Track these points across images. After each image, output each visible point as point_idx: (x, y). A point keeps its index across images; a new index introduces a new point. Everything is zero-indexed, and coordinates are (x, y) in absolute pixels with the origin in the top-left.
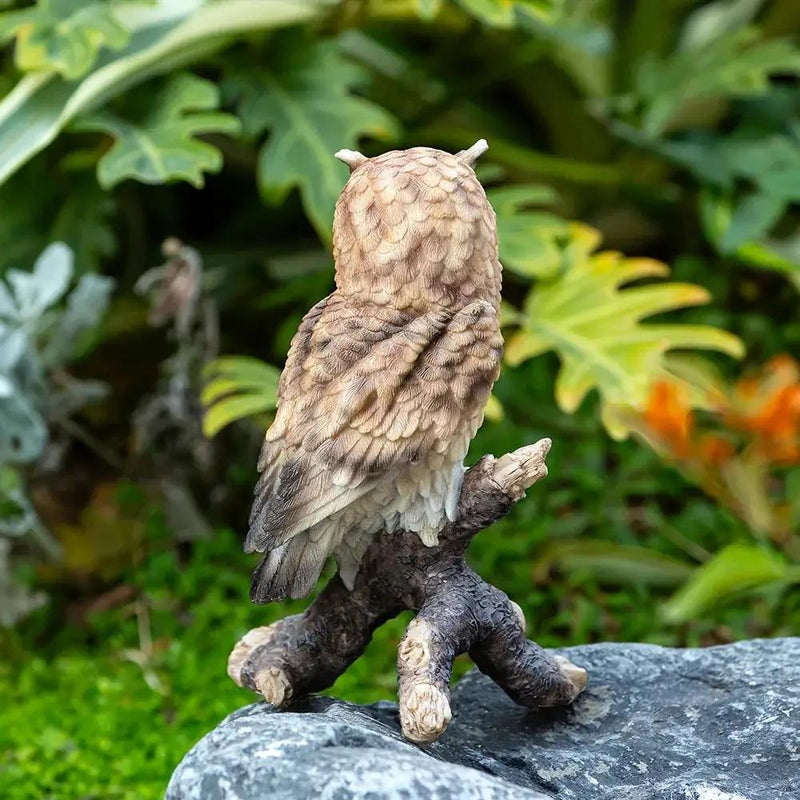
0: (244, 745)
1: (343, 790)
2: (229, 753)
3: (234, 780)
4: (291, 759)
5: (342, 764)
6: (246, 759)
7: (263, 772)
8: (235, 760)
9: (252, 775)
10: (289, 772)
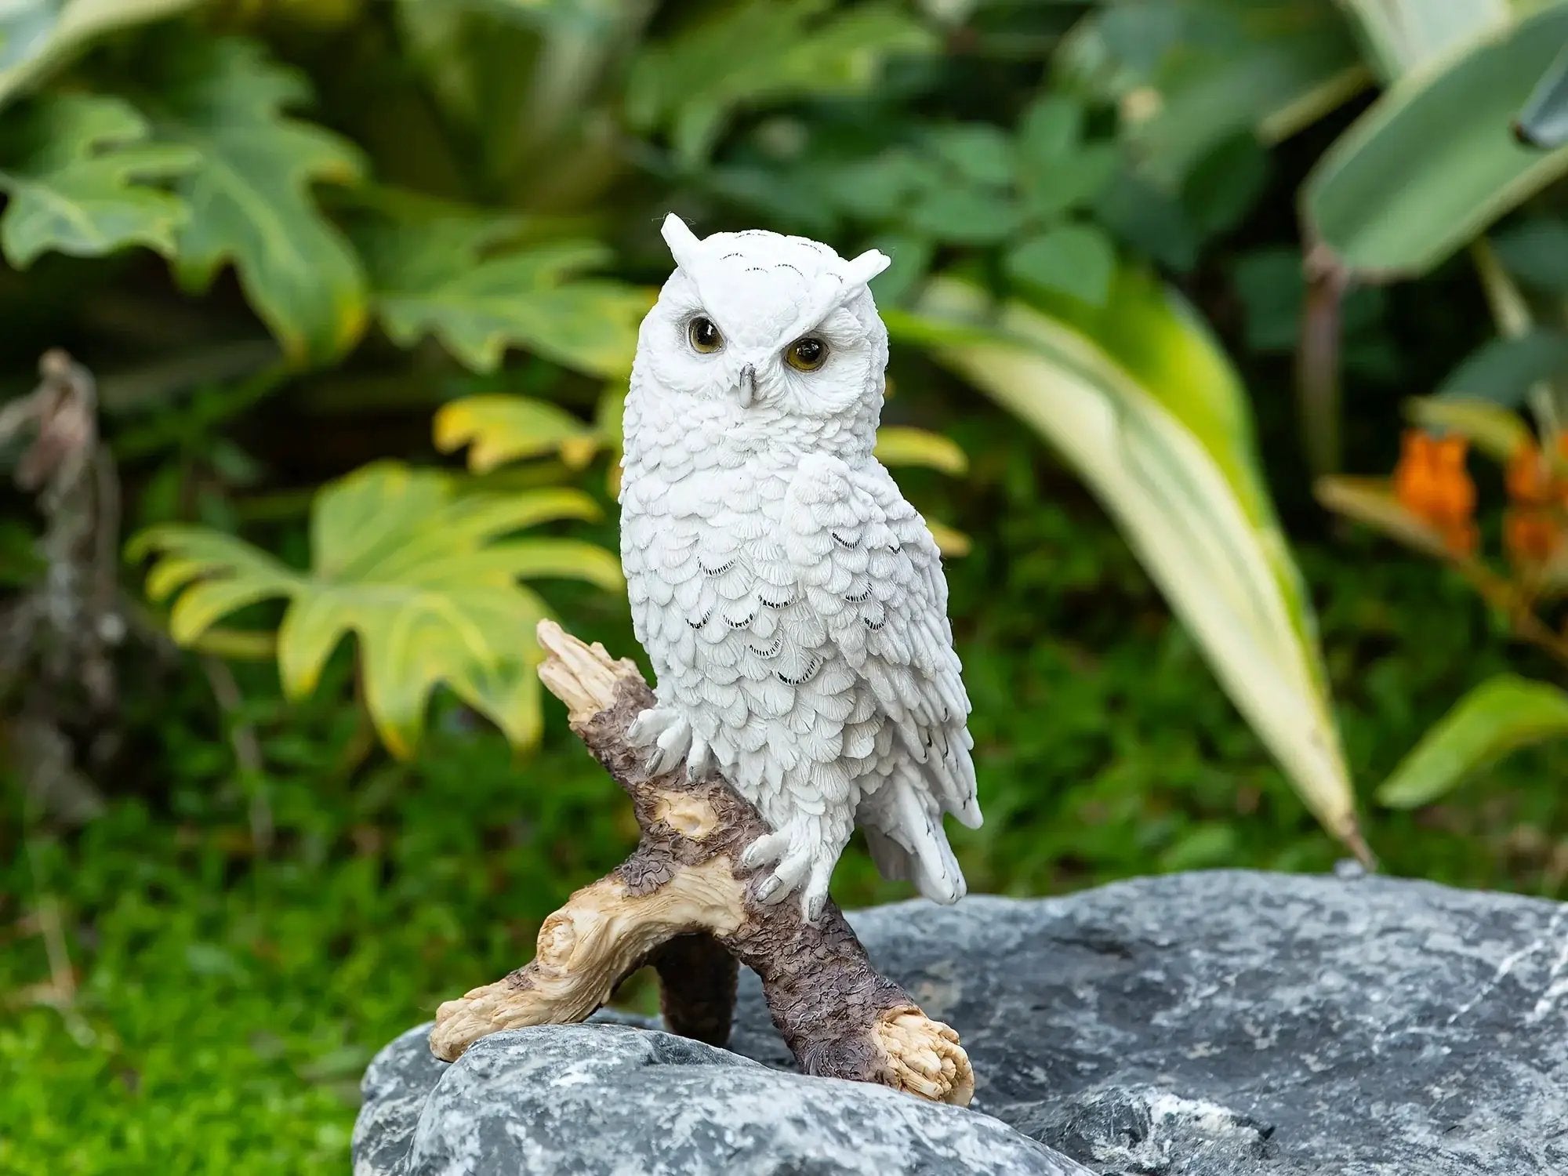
0: (528, 1070)
1: (705, 1124)
2: (511, 1082)
3: (531, 1122)
4: (610, 1086)
5: (689, 1087)
6: (538, 1091)
7: (572, 1107)
8: (522, 1093)
9: (557, 1113)
10: (614, 1104)
